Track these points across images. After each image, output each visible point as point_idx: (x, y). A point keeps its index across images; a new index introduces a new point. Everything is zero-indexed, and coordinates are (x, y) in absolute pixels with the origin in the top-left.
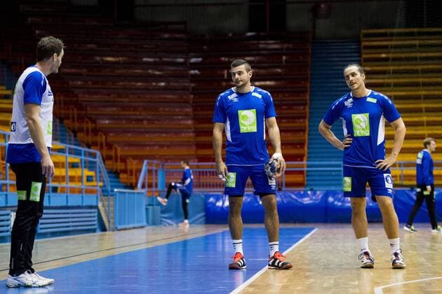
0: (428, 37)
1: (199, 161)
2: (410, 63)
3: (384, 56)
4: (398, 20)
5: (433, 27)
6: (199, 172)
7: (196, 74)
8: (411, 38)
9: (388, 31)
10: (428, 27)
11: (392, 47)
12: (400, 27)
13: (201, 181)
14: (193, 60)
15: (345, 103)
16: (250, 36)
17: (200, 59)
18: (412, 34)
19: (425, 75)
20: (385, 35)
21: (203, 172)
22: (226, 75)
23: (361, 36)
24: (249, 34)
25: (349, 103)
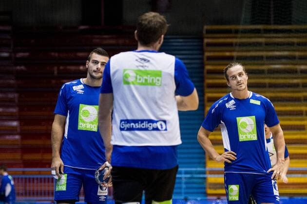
0: (275, 35)
1: (25, 167)
2: (256, 62)
3: (228, 54)
4: (243, 16)
5: (281, 24)
6: (26, 178)
7: (22, 71)
8: (257, 35)
9: (233, 27)
10: (275, 24)
11: (236, 44)
12: (245, 23)
13: (28, 188)
14: (20, 55)
15: (227, 105)
16: (84, 29)
17: (27, 54)
18: (258, 31)
19: (272, 76)
20: (229, 31)
21: (30, 179)
22: (56, 72)
23: (204, 32)
24: (82, 27)
25: (230, 105)
